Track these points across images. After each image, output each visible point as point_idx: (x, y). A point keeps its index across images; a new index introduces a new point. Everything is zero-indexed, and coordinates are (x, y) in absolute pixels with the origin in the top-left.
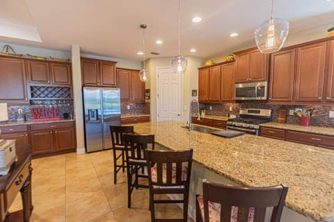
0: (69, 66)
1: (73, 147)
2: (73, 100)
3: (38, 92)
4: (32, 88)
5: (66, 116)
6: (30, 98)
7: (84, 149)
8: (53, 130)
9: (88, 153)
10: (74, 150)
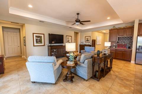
0: (133, 28)
1: (130, 60)
2: (133, 42)
3: (120, 39)
4: (118, 38)
5: (129, 48)
6: (117, 41)
7: (134, 62)
8: (123, 52)
9: (136, 64)
10: (130, 61)
